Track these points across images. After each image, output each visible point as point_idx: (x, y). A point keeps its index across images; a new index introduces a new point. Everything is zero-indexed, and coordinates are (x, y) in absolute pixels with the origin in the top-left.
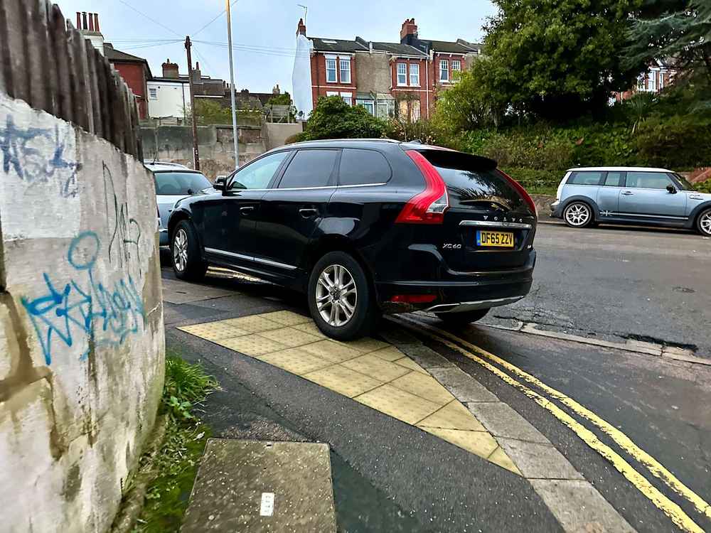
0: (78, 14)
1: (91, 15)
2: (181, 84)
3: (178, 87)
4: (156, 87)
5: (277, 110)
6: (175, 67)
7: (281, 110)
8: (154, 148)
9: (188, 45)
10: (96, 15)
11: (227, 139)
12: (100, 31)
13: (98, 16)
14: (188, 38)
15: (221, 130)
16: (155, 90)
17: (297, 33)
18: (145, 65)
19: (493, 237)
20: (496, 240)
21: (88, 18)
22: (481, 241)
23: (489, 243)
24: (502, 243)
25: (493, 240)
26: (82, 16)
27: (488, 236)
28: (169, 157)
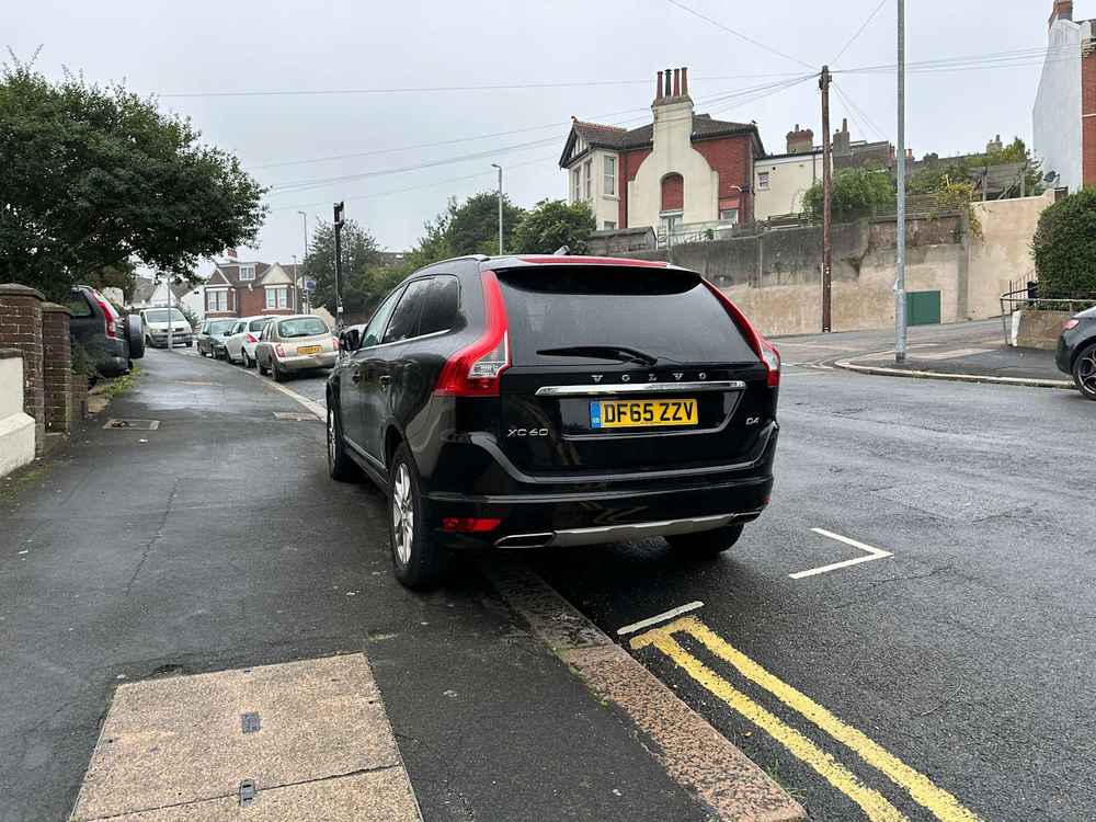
0: (660, 74)
1: (677, 71)
2: (811, 157)
3: (806, 164)
4: (769, 169)
5: (996, 175)
6: (808, 135)
7: (1008, 176)
8: (755, 270)
9: (825, 81)
10: (684, 70)
11: (887, 241)
12: (689, 94)
13: (688, 71)
14: (825, 70)
15: (878, 227)
16: (767, 173)
17: (1051, 21)
18: (753, 134)
19: (635, 409)
20: (643, 416)
21: (672, 76)
22: (602, 419)
23: (626, 422)
24: (662, 419)
25: (636, 416)
26: (664, 77)
27: (622, 409)
28: (779, 283)
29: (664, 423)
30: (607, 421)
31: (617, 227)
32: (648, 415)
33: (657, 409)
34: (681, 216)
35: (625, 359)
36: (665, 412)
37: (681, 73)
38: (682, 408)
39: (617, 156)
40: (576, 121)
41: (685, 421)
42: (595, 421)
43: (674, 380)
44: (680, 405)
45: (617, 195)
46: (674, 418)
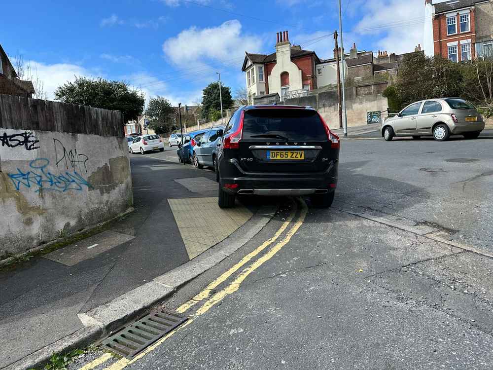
12: (289, 40)
13: (288, 32)
15: (359, 88)
16: (321, 70)
17: (425, 3)
18: (314, 55)
19: (282, 154)
20: (285, 156)
21: (283, 34)
22: (271, 157)
23: (279, 157)
24: (291, 157)
25: (282, 156)
26: (279, 34)
27: (278, 154)
28: (325, 112)
29: (292, 159)
30: (272, 157)
31: (265, 93)
32: (286, 156)
33: (290, 154)
34: (288, 88)
35: (278, 138)
36: (292, 155)
37: (285, 33)
38: (299, 154)
39: (263, 66)
40: (247, 53)
41: (299, 158)
42: (268, 157)
43: (294, 145)
44: (298, 153)
45: (264, 81)
46: (295, 157)
